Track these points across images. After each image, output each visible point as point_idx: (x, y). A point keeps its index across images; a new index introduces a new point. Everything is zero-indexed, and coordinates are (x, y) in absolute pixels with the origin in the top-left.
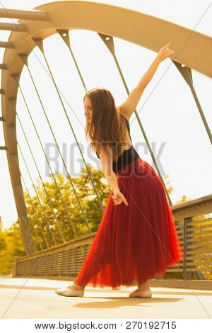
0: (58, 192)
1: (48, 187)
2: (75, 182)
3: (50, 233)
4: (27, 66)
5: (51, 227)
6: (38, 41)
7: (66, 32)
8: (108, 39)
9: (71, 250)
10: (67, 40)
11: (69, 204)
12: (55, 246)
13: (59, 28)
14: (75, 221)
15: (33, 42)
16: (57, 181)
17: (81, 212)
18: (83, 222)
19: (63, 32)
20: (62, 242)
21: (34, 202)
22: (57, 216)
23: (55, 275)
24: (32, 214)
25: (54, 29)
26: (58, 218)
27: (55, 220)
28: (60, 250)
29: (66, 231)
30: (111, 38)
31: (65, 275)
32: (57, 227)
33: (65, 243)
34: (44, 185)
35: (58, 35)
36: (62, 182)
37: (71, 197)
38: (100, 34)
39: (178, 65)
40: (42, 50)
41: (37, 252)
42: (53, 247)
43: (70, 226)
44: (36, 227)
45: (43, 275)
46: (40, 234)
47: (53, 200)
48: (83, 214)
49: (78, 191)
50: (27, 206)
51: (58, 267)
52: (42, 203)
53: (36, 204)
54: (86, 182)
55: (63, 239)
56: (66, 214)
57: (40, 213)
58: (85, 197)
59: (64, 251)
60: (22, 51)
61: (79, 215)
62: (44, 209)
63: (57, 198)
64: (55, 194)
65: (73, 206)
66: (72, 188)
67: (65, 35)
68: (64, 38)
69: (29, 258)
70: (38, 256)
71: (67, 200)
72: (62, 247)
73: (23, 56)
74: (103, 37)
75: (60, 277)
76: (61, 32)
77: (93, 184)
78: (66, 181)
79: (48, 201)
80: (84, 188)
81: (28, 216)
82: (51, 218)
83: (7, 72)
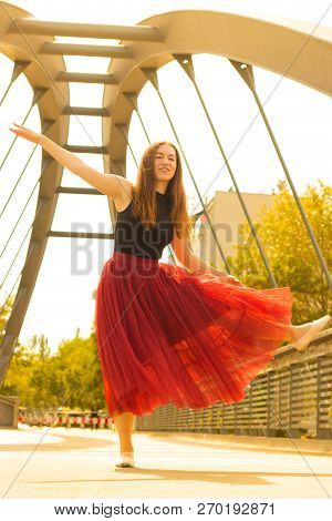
4: (137, 112)
6: (150, 72)
7: (188, 57)
8: (243, 66)
10: (189, 70)
13: (176, 52)
15: (142, 73)
19: (184, 58)
25: (168, 53)
30: (249, 67)
40: (157, 88)
60: (126, 90)
67: (186, 62)
68: (184, 66)
73: (131, 96)
74: (236, 64)
76: (180, 57)
83: (108, 120)
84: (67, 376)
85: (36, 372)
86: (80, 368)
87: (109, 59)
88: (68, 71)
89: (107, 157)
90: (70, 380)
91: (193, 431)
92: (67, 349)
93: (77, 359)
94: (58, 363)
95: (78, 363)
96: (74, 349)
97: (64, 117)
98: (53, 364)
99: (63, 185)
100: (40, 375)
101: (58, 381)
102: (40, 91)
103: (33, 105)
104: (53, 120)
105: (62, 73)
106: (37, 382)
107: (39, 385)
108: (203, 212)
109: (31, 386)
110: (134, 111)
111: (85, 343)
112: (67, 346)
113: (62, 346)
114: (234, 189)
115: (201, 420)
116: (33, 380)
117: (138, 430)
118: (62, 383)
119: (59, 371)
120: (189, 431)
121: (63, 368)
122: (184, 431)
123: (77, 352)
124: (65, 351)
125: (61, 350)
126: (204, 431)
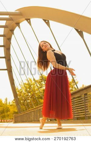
0: (30, 86)
1: (26, 85)
2: (37, 82)
3: (28, 104)
4: (14, 35)
5: (28, 101)
6: (18, 24)
8: (47, 21)
9: (37, 110)
10: (30, 23)
11: (35, 91)
12: (31, 109)
13: (26, 18)
14: (38, 98)
16: (29, 82)
17: (40, 94)
18: (41, 98)
19: (28, 20)
20: (33, 107)
21: (20, 91)
22: (30, 96)
23: (31, 121)
24: (20, 96)
25: (24, 19)
26: (31, 97)
27: (30, 98)
28: (33, 111)
29: (35, 102)
30: (48, 21)
31: (35, 121)
32: (30, 101)
33: (34, 107)
34: (24, 84)
35: (26, 21)
36: (31, 82)
37: (36, 88)
38: (43, 20)
39: (77, 30)
40: (20, 28)
41: (23, 112)
42: (29, 109)
43: (36, 100)
44: (22, 101)
45: (26, 121)
46: (24, 104)
47: (28, 90)
48: (41, 95)
49: (38, 85)
50: (18, 93)
51: (32, 118)
52: (24, 92)
53: (21, 92)
54: (41, 82)
55: (34, 106)
56: (34, 95)
57: (23, 96)
58: (42, 88)
59: (34, 111)
60: (11, 29)
61: (40, 96)
62: (25, 94)
63: (30, 89)
64: (29, 87)
65: (36, 92)
66: (36, 84)
69: (20, 115)
70: (24, 114)
71: (34, 89)
72: (33, 109)
73: (12, 31)
74: (45, 20)
75: (33, 122)
77: (44, 82)
78: (33, 82)
79: (26, 90)
80: (41, 84)
81: (18, 97)
82: (28, 98)
83: (5, 38)
87: (6, 21)
89: (5, 48)
110: (13, 35)
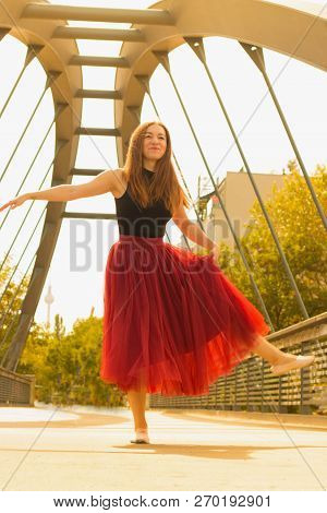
4: (149, 94)
6: (161, 55)
7: (199, 40)
8: (253, 49)
10: (200, 52)
13: (187, 35)
15: (153, 56)
19: (195, 41)
25: (179, 36)
30: (260, 49)
38: (242, 44)
40: (168, 70)
60: (142, 71)
67: (196, 44)
68: (195, 49)
73: (143, 78)
74: (246, 47)
76: (192, 40)
83: (120, 103)
84: (82, 354)
85: (51, 351)
86: (95, 347)
87: (121, 42)
88: (81, 54)
89: (120, 139)
90: (84, 358)
91: (206, 408)
92: (81, 328)
93: (92, 337)
94: (73, 341)
95: (93, 342)
96: (89, 328)
97: (77, 99)
98: (68, 343)
99: (77, 167)
100: (56, 353)
101: (74, 359)
102: (53, 74)
103: (46, 89)
104: (66, 103)
105: (75, 56)
106: (52, 360)
107: (55, 363)
108: (215, 193)
109: (47, 364)
110: (146, 94)
111: (100, 322)
112: (81, 325)
113: (77, 325)
114: (245, 170)
115: (214, 398)
116: (48, 359)
117: (152, 407)
118: (77, 362)
119: (74, 350)
120: (202, 407)
121: (78, 347)
122: (196, 407)
123: (92, 330)
124: (80, 330)
125: (76, 329)
126: (217, 408)
